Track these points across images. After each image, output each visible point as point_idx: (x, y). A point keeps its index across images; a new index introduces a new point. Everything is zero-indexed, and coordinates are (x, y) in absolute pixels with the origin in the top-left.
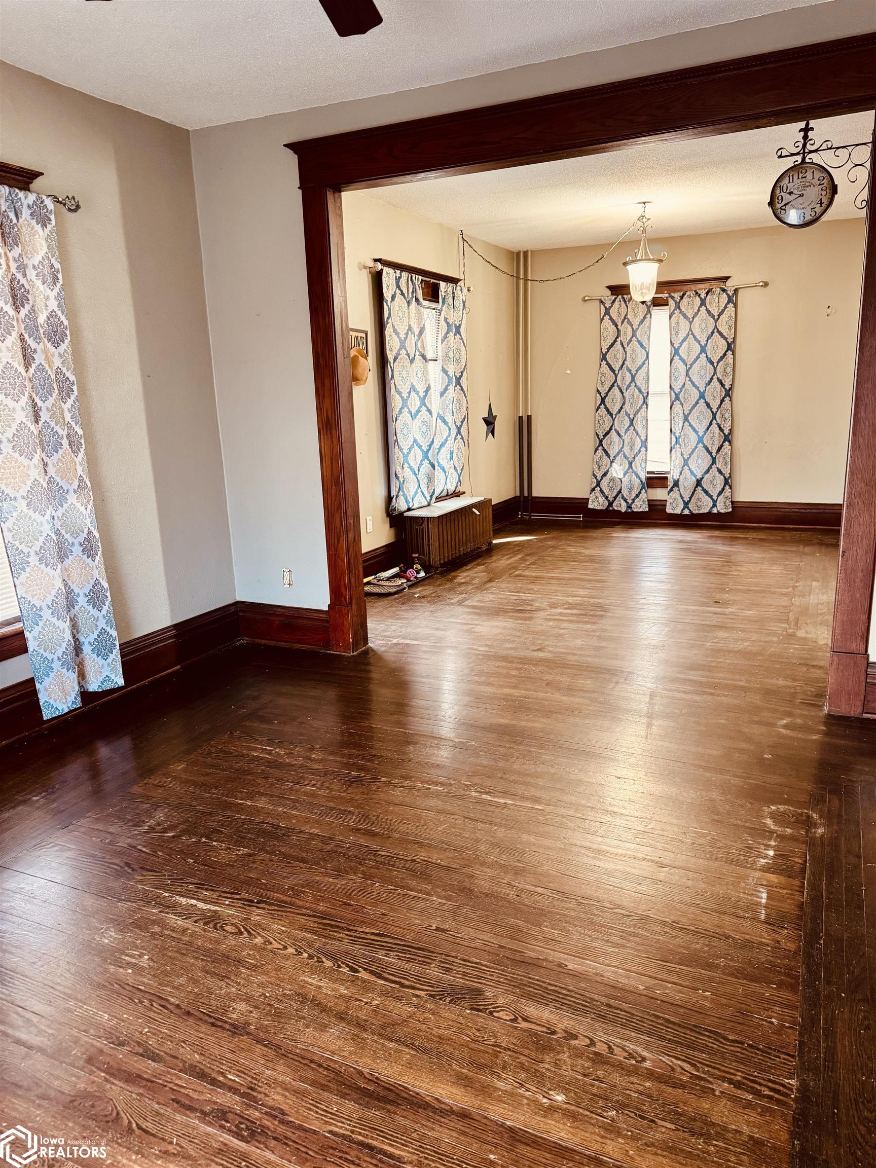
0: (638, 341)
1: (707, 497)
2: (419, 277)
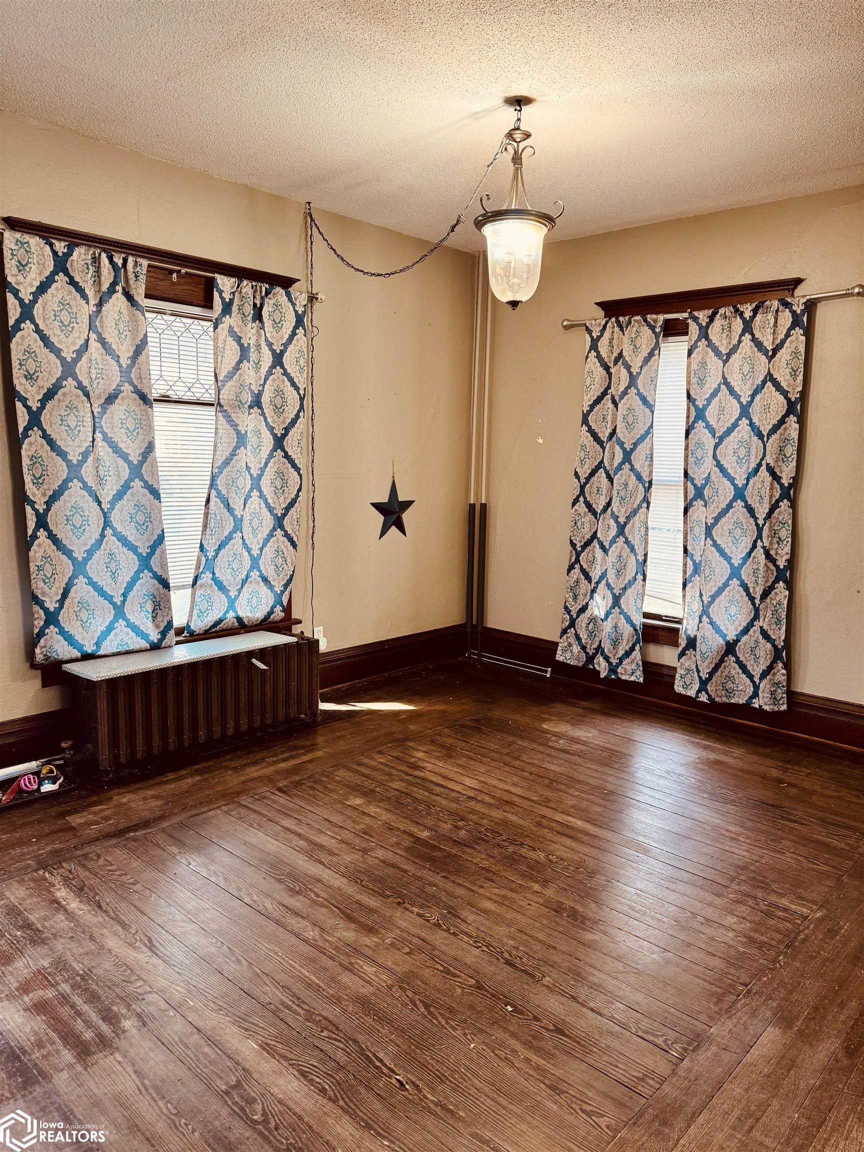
0: (639, 394)
1: (744, 676)
2: (140, 260)
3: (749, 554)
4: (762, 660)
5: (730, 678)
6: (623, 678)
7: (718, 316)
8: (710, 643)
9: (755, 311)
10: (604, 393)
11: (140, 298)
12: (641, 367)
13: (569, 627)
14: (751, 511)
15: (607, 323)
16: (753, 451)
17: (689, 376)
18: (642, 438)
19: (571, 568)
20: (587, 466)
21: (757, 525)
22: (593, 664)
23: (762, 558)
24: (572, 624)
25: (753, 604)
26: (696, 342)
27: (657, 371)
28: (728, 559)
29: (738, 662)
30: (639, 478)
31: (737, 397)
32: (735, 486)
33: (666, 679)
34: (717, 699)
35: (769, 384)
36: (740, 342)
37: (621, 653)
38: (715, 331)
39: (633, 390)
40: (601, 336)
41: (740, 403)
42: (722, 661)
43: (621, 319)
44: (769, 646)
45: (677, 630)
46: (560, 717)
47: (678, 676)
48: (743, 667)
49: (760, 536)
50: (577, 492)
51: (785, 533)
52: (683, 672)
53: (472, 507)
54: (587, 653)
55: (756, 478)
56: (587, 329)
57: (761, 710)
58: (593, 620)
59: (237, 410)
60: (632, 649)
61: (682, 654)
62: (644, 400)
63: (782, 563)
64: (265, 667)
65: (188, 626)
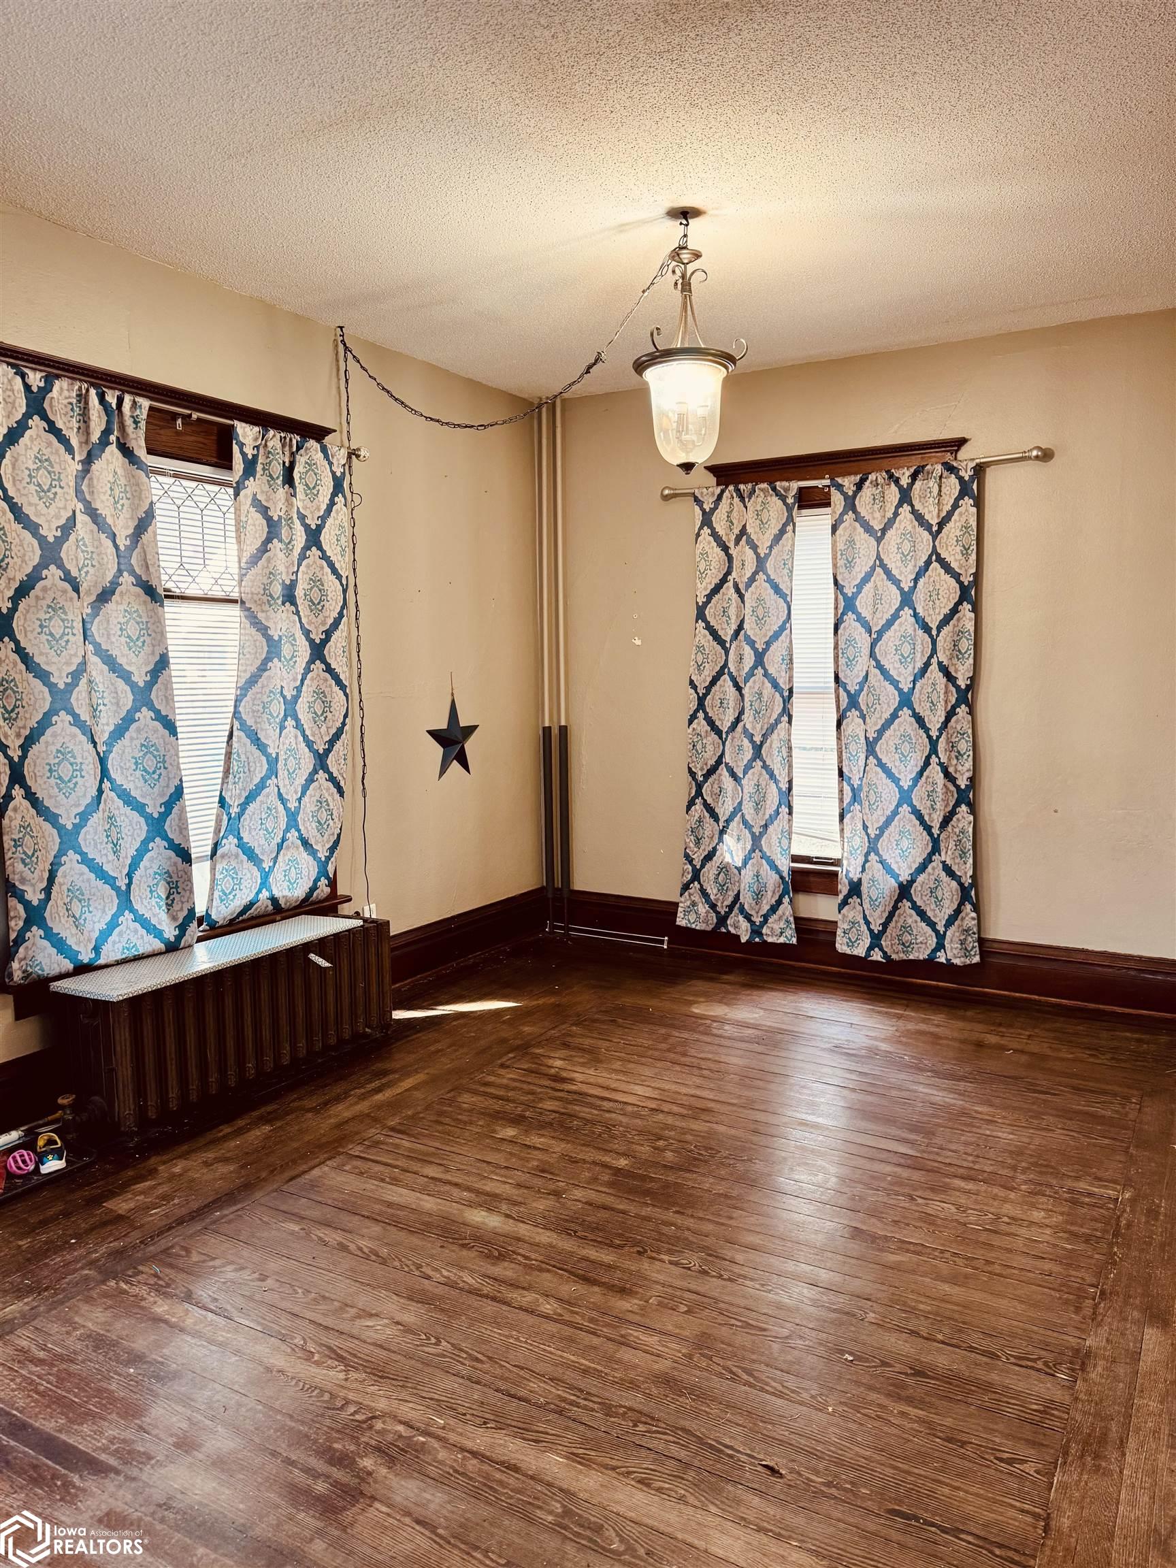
0: (769, 580)
1: (924, 925)
2: (140, 400)
3: (921, 773)
4: (946, 903)
5: (906, 928)
6: (770, 940)
7: (867, 483)
8: (881, 887)
9: (914, 477)
10: (724, 580)
11: (141, 452)
12: (771, 547)
13: (692, 881)
14: (920, 721)
15: (723, 492)
16: (919, 648)
17: (834, 558)
18: (776, 636)
19: (691, 804)
20: (706, 672)
21: (929, 737)
22: (726, 927)
23: (939, 777)
24: (696, 876)
25: (930, 834)
26: (842, 515)
27: (792, 552)
28: (896, 780)
29: (915, 907)
30: (775, 685)
31: (897, 583)
32: (900, 691)
33: (822, 937)
34: (894, 957)
35: (935, 565)
36: (896, 514)
37: (765, 908)
38: (864, 501)
39: (761, 577)
40: (716, 508)
41: (901, 589)
42: (895, 908)
43: (742, 487)
44: (954, 884)
45: (835, 874)
46: (708, 997)
47: (839, 932)
48: (922, 914)
49: (934, 750)
50: (694, 705)
51: (964, 746)
52: (846, 926)
53: (547, 731)
54: (717, 913)
55: (923, 681)
56: (697, 500)
57: (949, 965)
58: (724, 869)
59: (266, 607)
60: (779, 902)
61: (844, 903)
62: (776, 589)
63: (963, 783)
64: (327, 965)
65: (208, 915)
